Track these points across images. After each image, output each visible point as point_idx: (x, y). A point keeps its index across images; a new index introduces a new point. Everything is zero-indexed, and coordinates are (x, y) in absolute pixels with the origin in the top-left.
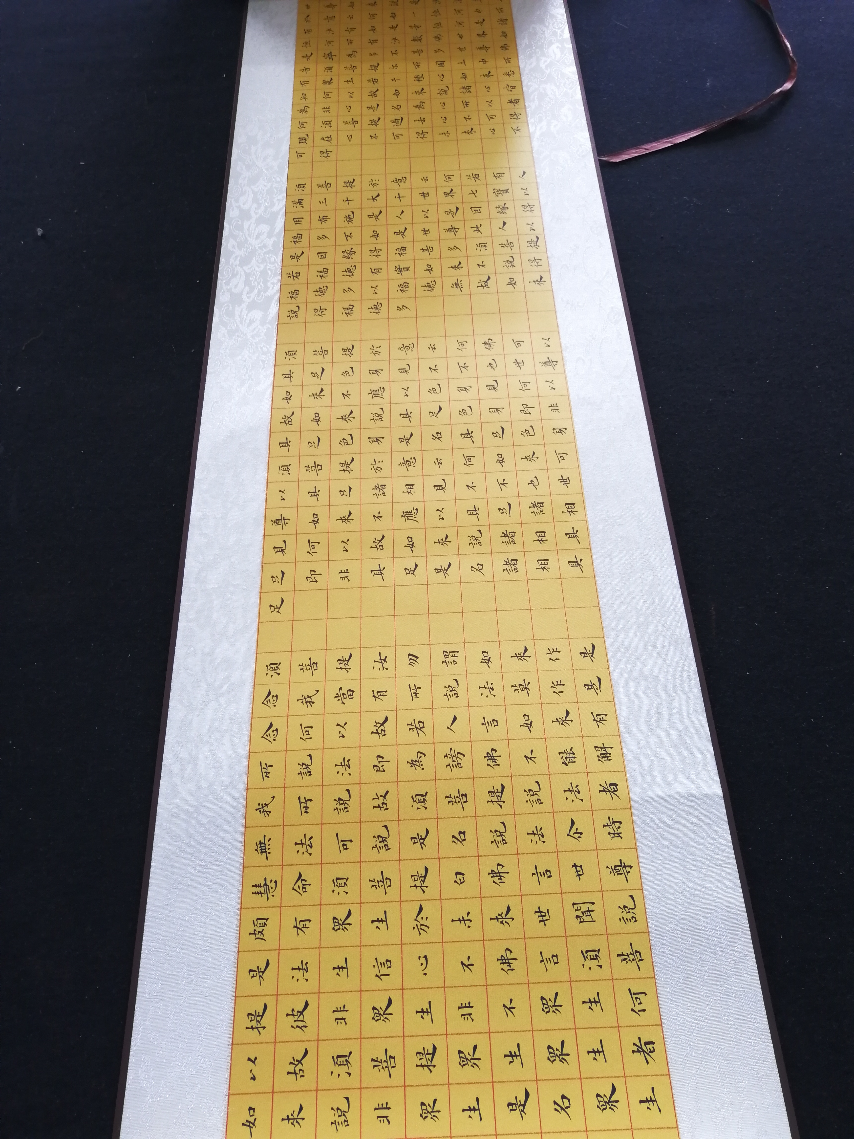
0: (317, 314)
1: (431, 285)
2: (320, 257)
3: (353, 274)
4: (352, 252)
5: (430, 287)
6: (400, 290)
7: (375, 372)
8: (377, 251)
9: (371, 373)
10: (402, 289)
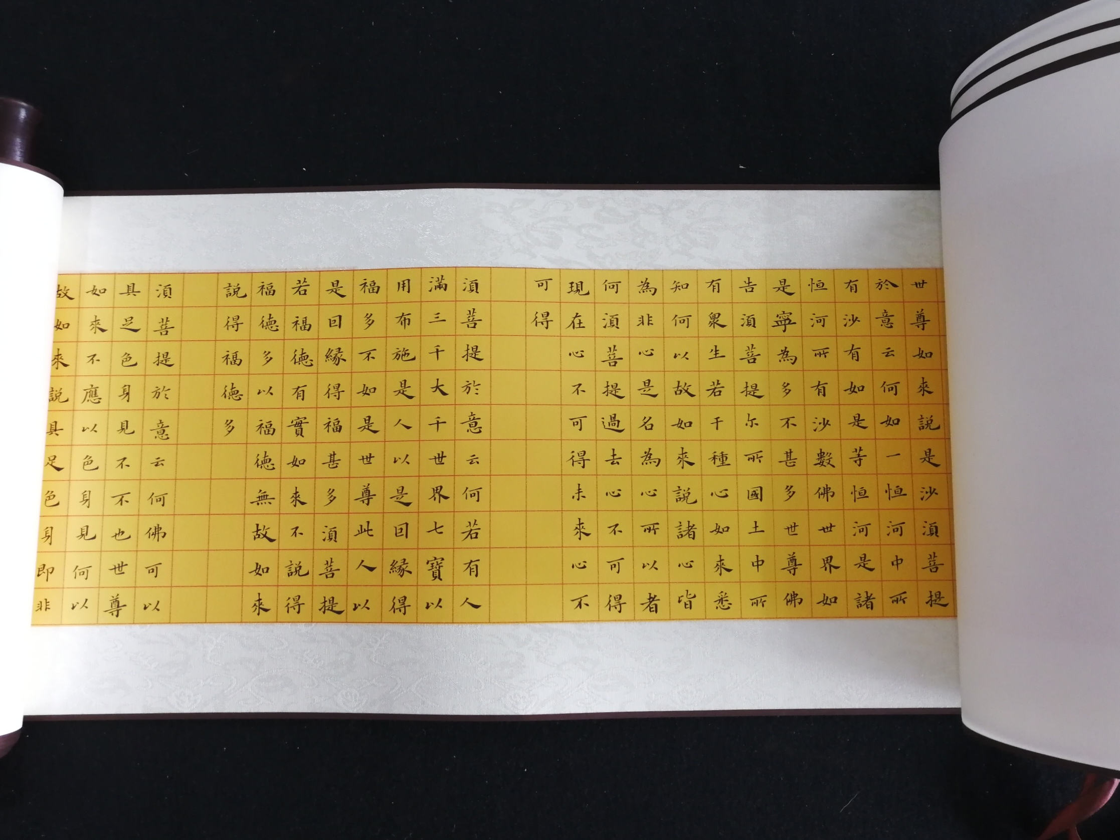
0: (231, 320)
1: (267, 464)
2: (332, 319)
3: (297, 364)
4: (337, 360)
5: (264, 462)
6: (262, 424)
7: (125, 392)
8: (337, 394)
9: (125, 388)
10: (264, 426)
